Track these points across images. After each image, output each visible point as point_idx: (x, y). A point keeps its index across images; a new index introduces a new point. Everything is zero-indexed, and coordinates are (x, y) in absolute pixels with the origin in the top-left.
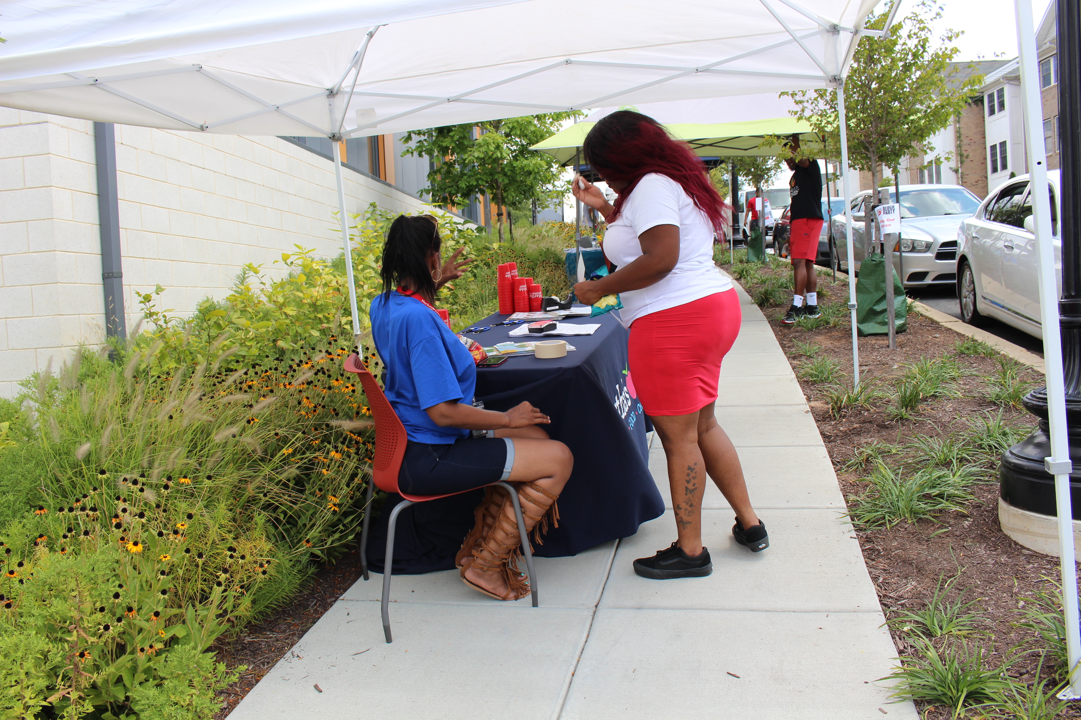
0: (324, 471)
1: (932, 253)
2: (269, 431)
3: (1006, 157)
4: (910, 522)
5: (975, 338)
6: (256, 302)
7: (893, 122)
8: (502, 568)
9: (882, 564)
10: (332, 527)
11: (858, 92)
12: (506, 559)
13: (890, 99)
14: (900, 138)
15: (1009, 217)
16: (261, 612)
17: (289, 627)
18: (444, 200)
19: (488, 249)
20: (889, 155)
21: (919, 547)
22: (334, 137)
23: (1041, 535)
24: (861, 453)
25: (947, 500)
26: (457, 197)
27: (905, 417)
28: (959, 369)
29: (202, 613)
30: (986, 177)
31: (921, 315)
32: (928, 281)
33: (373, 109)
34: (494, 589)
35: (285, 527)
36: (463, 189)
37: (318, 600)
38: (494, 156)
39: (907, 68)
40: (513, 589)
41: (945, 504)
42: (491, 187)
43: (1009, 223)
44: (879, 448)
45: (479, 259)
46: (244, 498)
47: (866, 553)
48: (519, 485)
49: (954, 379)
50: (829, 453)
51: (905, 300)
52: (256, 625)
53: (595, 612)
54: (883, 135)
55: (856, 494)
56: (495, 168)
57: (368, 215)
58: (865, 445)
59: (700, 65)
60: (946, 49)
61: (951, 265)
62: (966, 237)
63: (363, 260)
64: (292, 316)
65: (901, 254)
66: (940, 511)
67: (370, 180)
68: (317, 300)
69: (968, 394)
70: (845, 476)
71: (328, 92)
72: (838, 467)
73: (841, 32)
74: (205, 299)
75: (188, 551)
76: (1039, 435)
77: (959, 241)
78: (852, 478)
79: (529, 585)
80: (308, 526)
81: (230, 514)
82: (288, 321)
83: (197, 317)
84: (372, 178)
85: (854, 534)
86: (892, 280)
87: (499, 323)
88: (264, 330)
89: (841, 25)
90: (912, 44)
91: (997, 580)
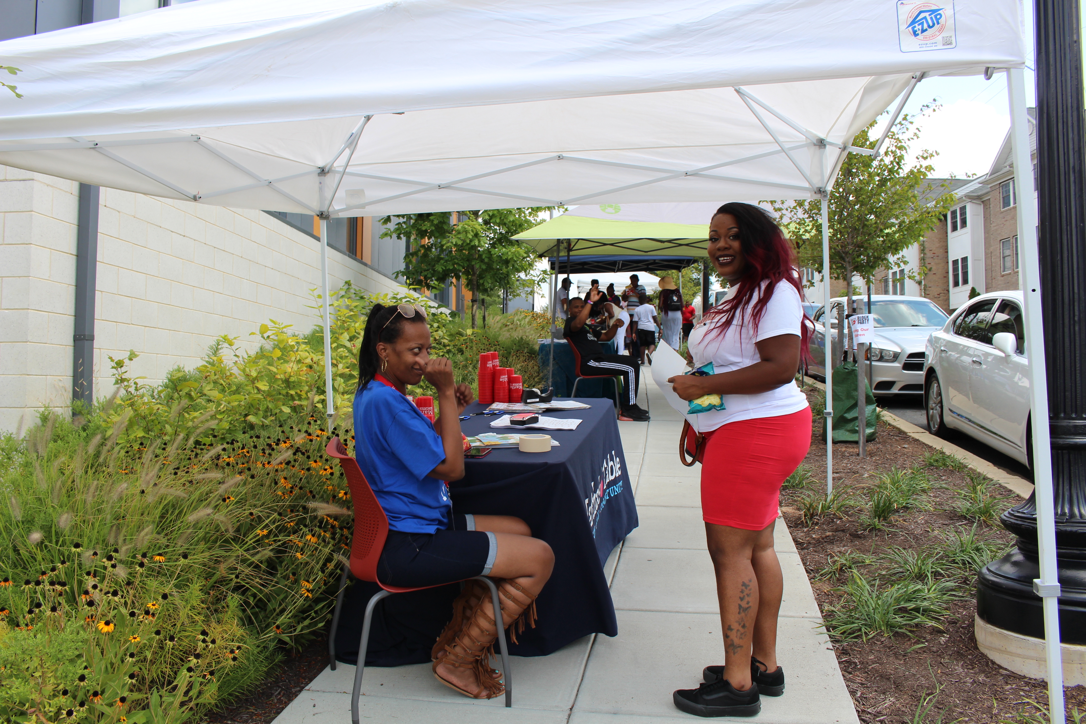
0: (298, 555)
1: (899, 363)
2: (245, 510)
3: (967, 272)
4: (886, 635)
5: (944, 451)
6: (228, 374)
7: (869, 234)
8: (474, 664)
9: (860, 678)
10: (302, 614)
11: (835, 203)
12: (479, 656)
13: (866, 212)
14: (875, 250)
15: (974, 332)
16: (223, 700)
17: (251, 717)
18: (419, 283)
19: (461, 334)
20: (863, 266)
21: (897, 662)
22: (322, 215)
23: (1019, 656)
24: (834, 562)
25: (923, 615)
26: (432, 281)
27: (877, 527)
28: (929, 481)
29: (167, 699)
30: (948, 291)
31: (889, 424)
32: (895, 390)
33: (362, 191)
34: (466, 686)
35: (253, 610)
36: (439, 272)
37: (282, 689)
38: (473, 243)
39: (883, 182)
40: (486, 688)
41: (920, 619)
42: (467, 273)
43: (975, 338)
44: (853, 558)
45: (452, 344)
46: (214, 579)
47: (843, 666)
48: (500, 581)
49: (924, 491)
50: (802, 560)
51: (875, 409)
52: (217, 714)
53: (569, 716)
54: (858, 246)
55: (831, 603)
56: (472, 255)
57: (343, 293)
58: (838, 554)
59: (689, 169)
60: (921, 166)
61: (919, 376)
62: (934, 350)
63: (338, 339)
64: (264, 391)
65: (871, 363)
66: (917, 625)
67: (347, 258)
68: (290, 376)
69: (939, 507)
70: (819, 584)
71: (319, 171)
72: (812, 576)
73: (828, 147)
74: (176, 367)
75: (158, 633)
76: (1016, 554)
77: (927, 353)
78: (826, 588)
79: (504, 684)
80: (278, 611)
81: (202, 596)
82: (260, 396)
83: (166, 386)
84: (349, 256)
85: (830, 645)
86: (864, 389)
87: (479, 412)
88: (236, 403)
89: (828, 140)
90: (888, 160)
91: (976, 699)
